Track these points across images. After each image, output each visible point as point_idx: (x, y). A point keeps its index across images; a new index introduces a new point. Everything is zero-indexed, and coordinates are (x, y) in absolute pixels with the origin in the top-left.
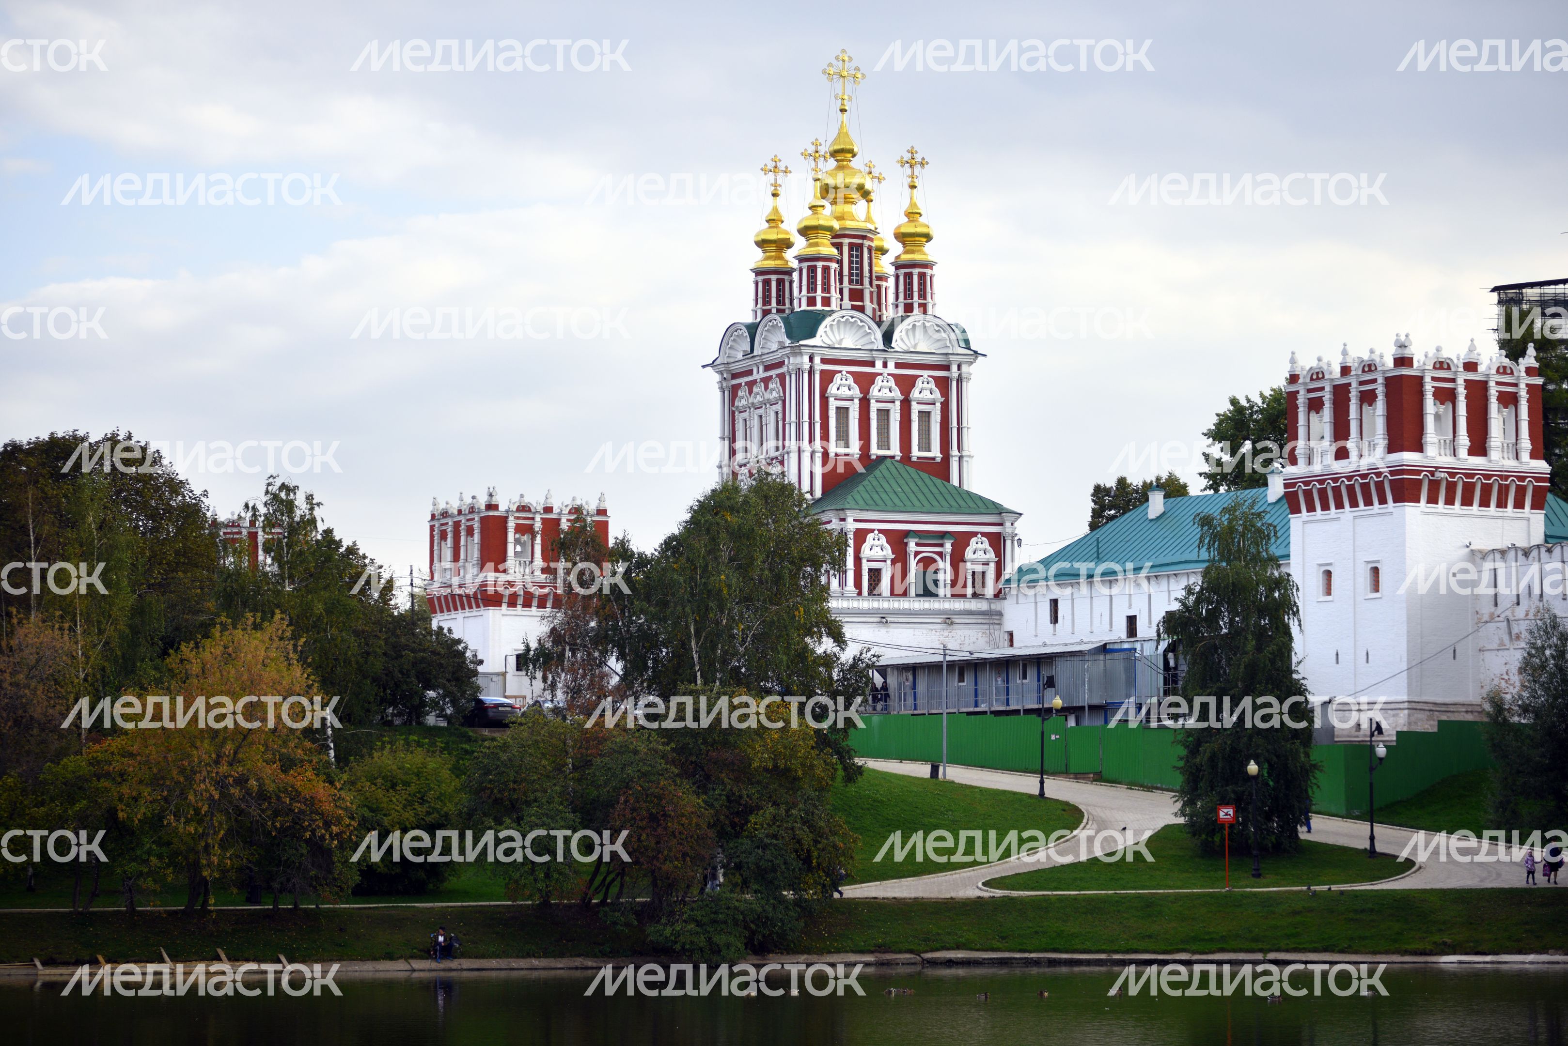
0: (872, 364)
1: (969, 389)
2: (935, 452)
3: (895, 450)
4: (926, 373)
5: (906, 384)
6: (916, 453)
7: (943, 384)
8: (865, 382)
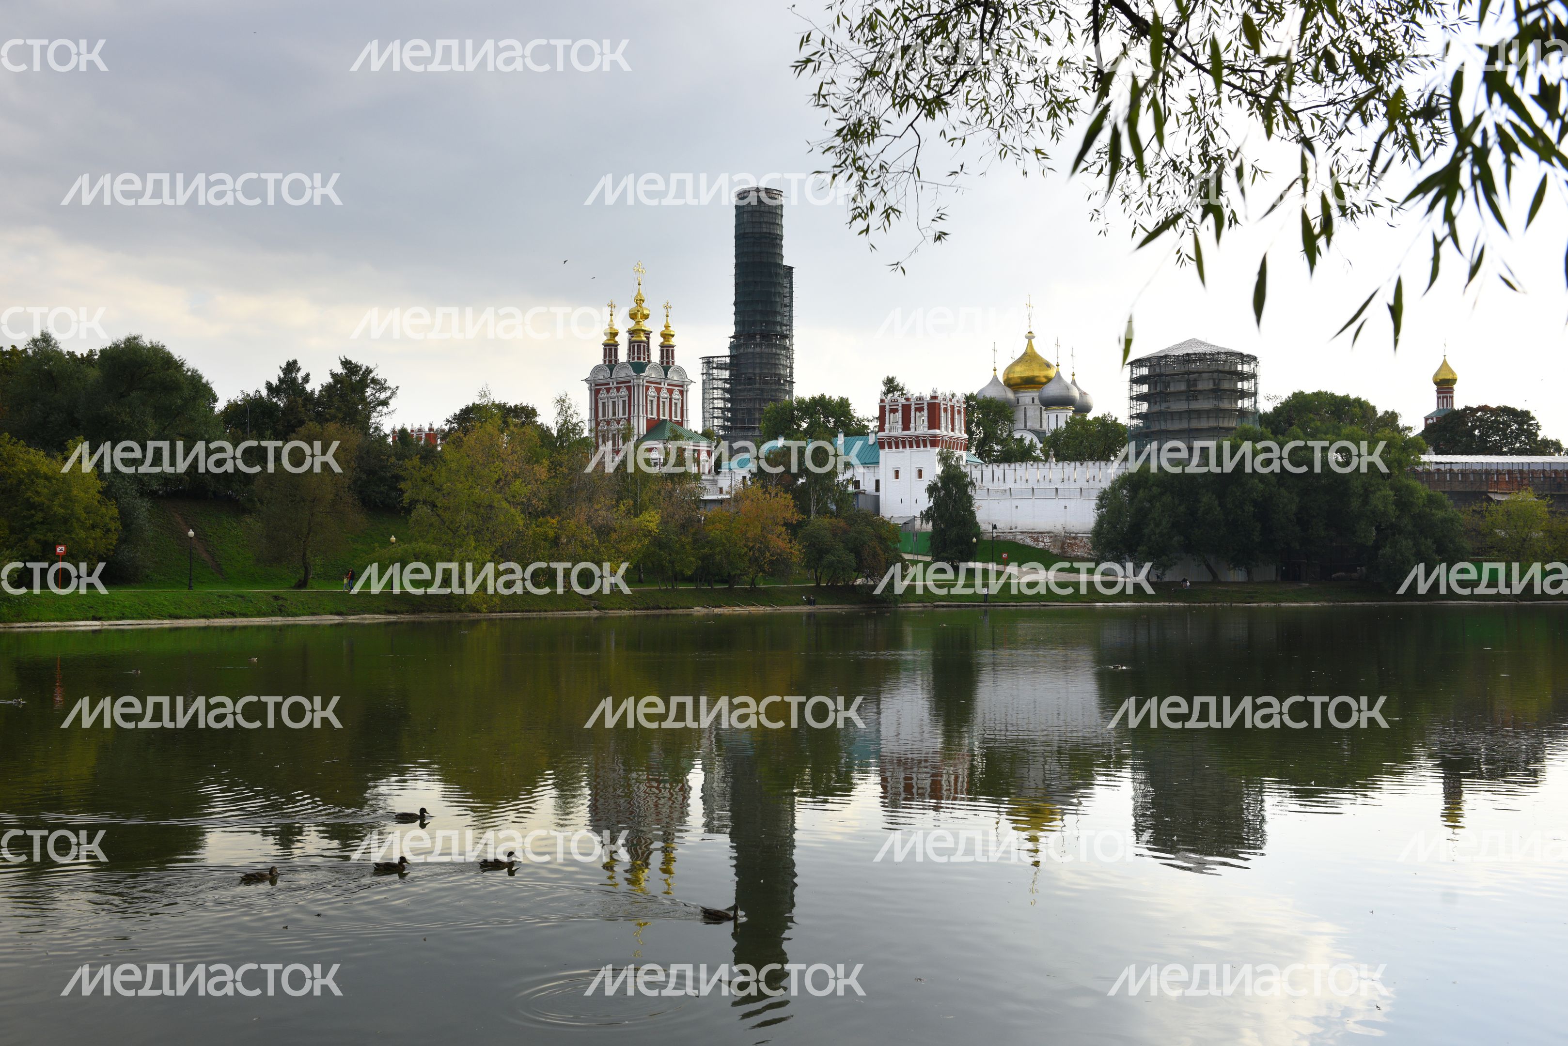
0: (660, 384)
1: (689, 393)
2: (679, 419)
3: (667, 417)
4: (677, 388)
5: (671, 392)
6: (674, 418)
7: (681, 392)
8: (658, 390)
